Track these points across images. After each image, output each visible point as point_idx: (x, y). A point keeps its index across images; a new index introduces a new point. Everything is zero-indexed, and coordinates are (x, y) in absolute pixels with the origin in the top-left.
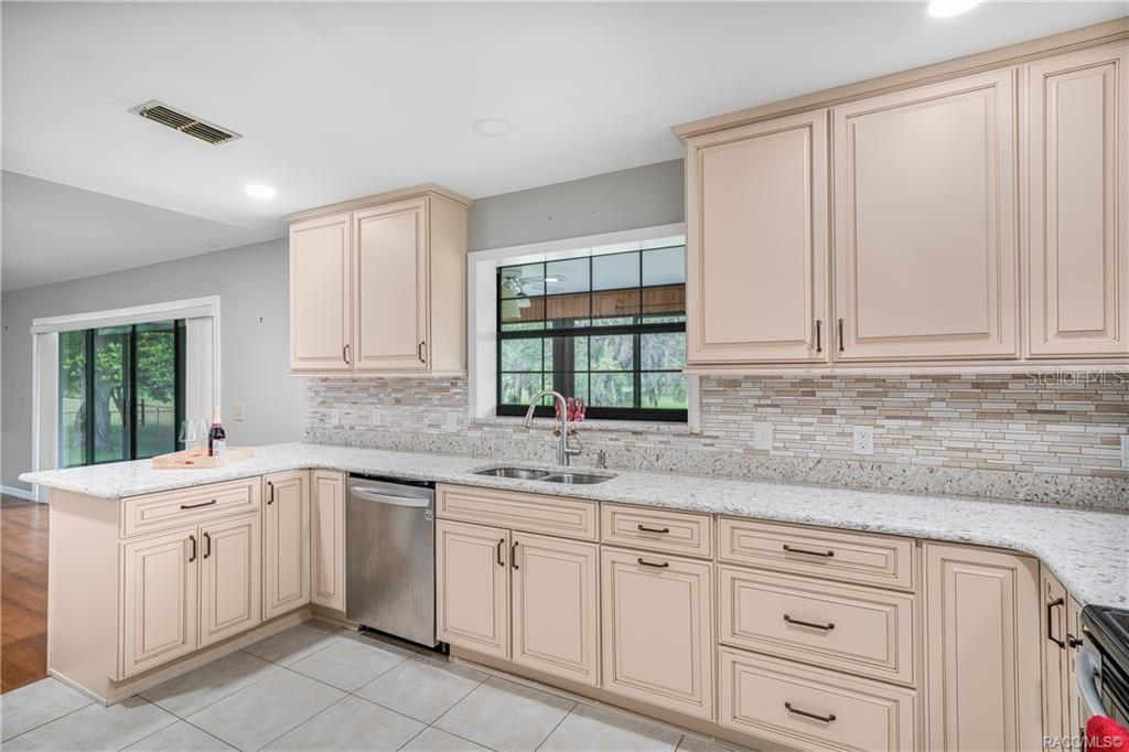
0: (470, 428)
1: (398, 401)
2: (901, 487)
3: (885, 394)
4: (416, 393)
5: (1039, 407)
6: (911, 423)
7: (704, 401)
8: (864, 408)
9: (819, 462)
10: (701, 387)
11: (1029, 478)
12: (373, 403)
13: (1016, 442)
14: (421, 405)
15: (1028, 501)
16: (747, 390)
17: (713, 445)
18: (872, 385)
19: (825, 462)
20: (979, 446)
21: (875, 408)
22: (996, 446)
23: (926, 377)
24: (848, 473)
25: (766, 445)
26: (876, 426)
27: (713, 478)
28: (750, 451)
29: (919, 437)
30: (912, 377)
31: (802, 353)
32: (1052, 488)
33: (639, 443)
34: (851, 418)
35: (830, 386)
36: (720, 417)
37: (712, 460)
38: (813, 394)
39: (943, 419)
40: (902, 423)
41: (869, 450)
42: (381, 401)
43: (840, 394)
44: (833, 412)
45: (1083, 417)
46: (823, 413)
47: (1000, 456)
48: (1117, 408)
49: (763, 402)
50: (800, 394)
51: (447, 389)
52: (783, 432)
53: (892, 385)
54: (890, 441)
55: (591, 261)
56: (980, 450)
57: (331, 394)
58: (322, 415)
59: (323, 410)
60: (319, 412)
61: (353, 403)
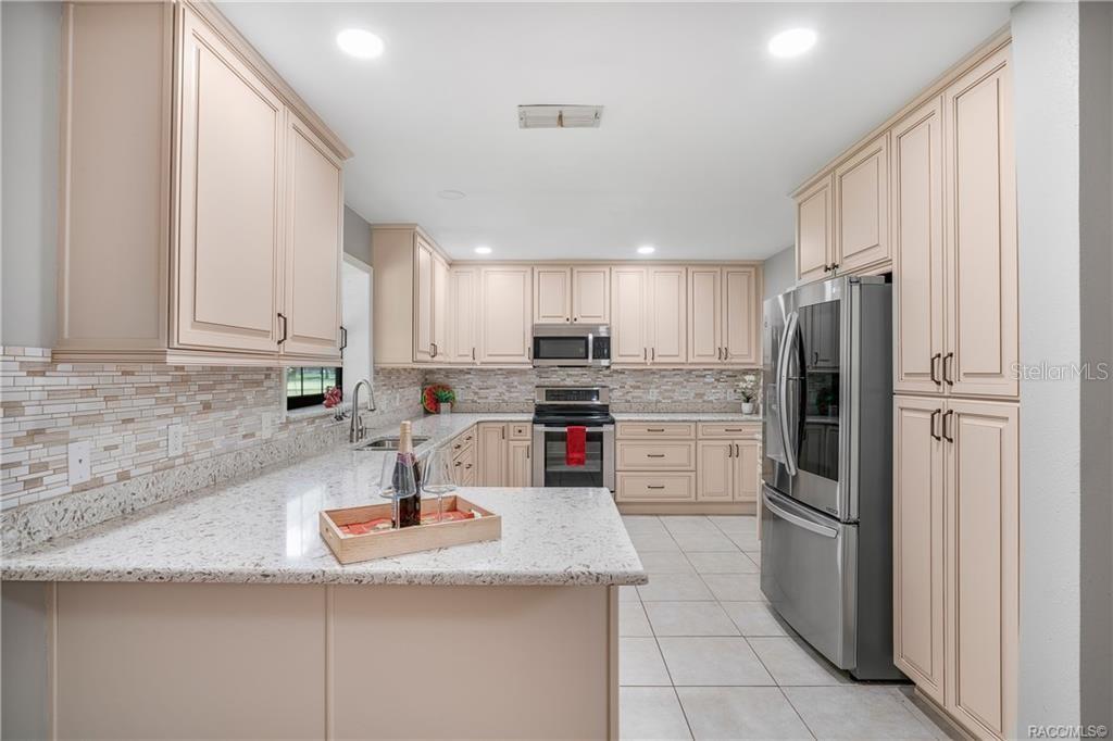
4: (229, 391)
14: (234, 408)
51: (261, 383)
57: (63, 408)
58: (33, 468)
59: (39, 452)
60: (18, 464)
61: (124, 421)
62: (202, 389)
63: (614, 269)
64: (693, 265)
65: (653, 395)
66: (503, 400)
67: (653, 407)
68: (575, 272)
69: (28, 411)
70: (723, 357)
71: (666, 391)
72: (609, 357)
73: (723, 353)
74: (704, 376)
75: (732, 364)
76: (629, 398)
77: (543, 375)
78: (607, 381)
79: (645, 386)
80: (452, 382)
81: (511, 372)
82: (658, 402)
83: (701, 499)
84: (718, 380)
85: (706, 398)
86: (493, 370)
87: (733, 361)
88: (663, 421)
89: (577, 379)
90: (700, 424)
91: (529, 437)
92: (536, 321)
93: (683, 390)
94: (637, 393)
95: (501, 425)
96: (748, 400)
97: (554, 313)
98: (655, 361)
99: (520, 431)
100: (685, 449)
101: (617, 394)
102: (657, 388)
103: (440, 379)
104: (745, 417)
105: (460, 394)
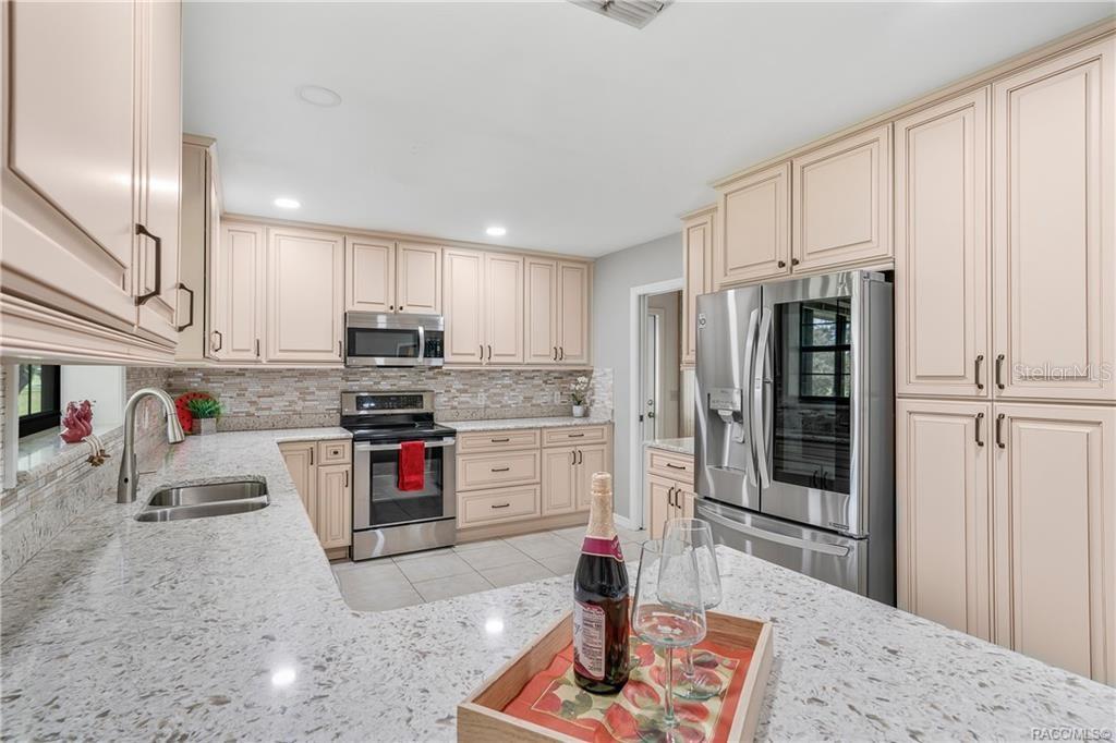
63: (448, 251)
64: (532, 256)
65: (481, 400)
66: (295, 411)
67: (481, 414)
68: (400, 251)
70: (559, 357)
71: (495, 394)
72: (442, 356)
73: (559, 353)
74: (533, 378)
75: (566, 365)
76: (455, 404)
77: (351, 377)
78: (431, 385)
79: (474, 389)
80: (213, 387)
81: (305, 374)
82: (486, 407)
83: (546, 513)
84: (545, 382)
85: (534, 402)
86: (280, 371)
87: (568, 361)
88: (509, 430)
89: (396, 381)
90: (545, 431)
91: (348, 458)
92: (349, 308)
93: (512, 394)
94: (464, 397)
95: (308, 446)
96: (579, 403)
97: (374, 299)
98: (492, 360)
99: (336, 453)
100: (532, 460)
101: (442, 399)
102: (485, 391)
103: (195, 384)
104: (577, 421)
105: (228, 404)
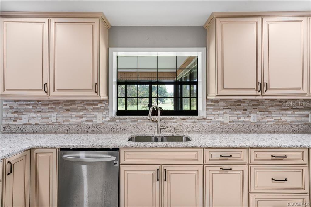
0: (109, 121)
1: (68, 110)
2: (265, 131)
3: (259, 105)
4: (78, 107)
5: (294, 107)
6: (265, 113)
7: (208, 107)
8: (254, 109)
9: (243, 125)
10: (206, 103)
11: (293, 126)
12: (52, 112)
13: (289, 117)
14: (82, 112)
15: (293, 132)
16: (221, 104)
17: (210, 122)
18: (256, 102)
19: (245, 125)
20: (281, 118)
21: (257, 109)
22: (285, 118)
23: (269, 100)
24: (251, 128)
25: (227, 121)
26: (257, 114)
27: (211, 133)
28: (222, 123)
29: (267, 117)
30: (266, 100)
31: (254, 92)
32: (297, 128)
33: (184, 123)
34: (251, 112)
35: (245, 102)
36: (212, 113)
37: (211, 127)
38: (240, 105)
39: (273, 111)
40: (264, 113)
41: (256, 121)
42: (57, 111)
43: (248, 105)
44: (246, 110)
45: (301, 110)
46: (243, 111)
47: (286, 121)
48: (308, 107)
49: (226, 107)
50: (237, 105)
51: (97, 105)
52: (232, 117)
53: (261, 102)
54: (261, 118)
55: (157, 57)
56: (281, 119)
57: (22, 108)
58: (15, 118)
59: (16, 116)
60: (12, 117)
61: (38, 112)
62: (65, 106)
69: (14, 108)
